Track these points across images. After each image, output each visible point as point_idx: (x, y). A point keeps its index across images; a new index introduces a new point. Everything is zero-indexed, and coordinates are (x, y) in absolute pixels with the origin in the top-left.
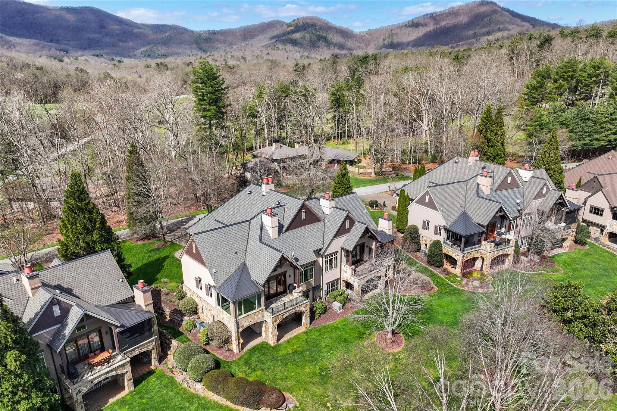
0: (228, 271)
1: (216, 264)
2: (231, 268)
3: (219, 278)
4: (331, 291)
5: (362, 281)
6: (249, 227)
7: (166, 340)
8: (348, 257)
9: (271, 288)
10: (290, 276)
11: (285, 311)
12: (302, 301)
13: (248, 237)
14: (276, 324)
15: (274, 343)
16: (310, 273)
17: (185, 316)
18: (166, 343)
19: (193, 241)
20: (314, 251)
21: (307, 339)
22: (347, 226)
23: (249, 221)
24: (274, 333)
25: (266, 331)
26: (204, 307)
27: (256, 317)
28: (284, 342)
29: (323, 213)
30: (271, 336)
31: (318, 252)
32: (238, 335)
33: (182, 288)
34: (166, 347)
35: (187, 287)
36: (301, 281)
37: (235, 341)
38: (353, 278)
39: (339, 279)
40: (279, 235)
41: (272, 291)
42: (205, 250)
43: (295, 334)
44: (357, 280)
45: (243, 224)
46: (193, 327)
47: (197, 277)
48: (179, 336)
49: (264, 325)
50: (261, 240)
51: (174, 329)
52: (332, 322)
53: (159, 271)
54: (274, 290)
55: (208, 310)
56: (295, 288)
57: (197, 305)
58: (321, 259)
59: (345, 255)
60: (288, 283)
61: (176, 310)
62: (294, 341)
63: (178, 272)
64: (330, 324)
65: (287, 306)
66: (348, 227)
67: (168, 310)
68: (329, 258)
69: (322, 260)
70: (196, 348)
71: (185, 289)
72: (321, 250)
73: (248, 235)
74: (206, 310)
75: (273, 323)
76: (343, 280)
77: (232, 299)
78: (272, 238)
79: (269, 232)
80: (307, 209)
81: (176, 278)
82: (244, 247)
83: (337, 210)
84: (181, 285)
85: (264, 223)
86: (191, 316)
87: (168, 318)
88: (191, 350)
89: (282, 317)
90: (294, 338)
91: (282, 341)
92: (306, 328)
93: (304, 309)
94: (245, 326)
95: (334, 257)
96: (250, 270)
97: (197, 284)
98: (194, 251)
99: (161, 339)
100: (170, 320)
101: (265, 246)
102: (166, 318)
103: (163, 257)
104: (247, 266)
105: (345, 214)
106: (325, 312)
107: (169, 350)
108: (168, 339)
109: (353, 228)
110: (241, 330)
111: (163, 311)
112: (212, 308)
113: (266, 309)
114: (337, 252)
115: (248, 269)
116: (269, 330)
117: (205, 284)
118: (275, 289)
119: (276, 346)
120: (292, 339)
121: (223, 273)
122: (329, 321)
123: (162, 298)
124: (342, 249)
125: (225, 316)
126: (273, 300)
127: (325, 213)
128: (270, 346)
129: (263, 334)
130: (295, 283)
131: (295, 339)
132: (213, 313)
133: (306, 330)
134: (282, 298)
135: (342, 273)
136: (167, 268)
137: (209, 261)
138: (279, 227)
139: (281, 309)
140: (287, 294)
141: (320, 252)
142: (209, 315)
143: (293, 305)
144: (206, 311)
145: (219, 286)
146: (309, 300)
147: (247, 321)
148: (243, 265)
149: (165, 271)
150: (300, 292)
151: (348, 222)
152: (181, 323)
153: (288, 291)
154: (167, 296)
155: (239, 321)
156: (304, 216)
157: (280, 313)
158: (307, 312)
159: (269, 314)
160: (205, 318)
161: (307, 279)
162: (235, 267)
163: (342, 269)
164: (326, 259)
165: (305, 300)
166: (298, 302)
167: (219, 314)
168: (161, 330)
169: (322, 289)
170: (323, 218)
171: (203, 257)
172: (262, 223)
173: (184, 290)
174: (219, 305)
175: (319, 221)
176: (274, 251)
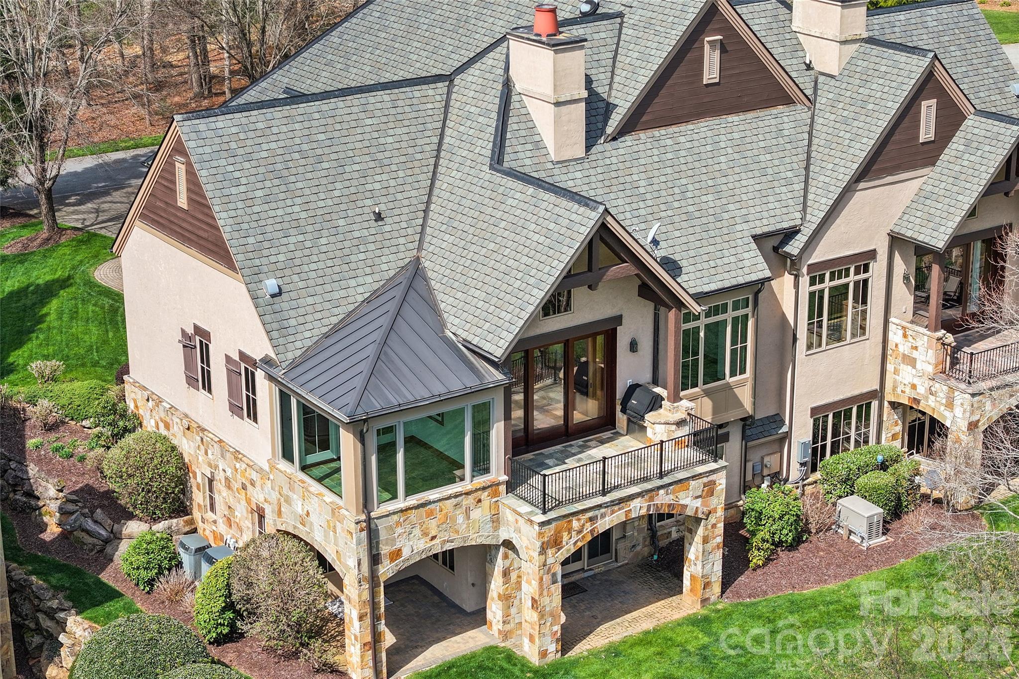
0: (336, 295)
1: (281, 258)
2: (353, 283)
3: (293, 322)
4: (832, 453)
5: (988, 406)
6: (447, 106)
7: (40, 616)
8: (920, 284)
9: (543, 409)
10: (633, 346)
11: (607, 499)
12: (691, 465)
13: (439, 150)
14: (555, 558)
15: (543, 654)
16: (734, 342)
17: (131, 516)
18: (39, 630)
19: (179, 149)
20: (756, 238)
21: (705, 647)
22: (927, 132)
23: (448, 78)
24: (546, 600)
25: (507, 599)
26: (219, 476)
27: (460, 519)
28: (594, 654)
29: (809, 67)
30: (530, 616)
31: (775, 249)
32: (373, 594)
33: (123, 398)
34: (40, 647)
35: (144, 388)
36: (687, 379)
37: (356, 624)
38: (941, 389)
39: (873, 394)
40: (588, 148)
41: (542, 421)
42: (234, 190)
43: (648, 625)
44: (962, 399)
45: (417, 92)
46: (165, 564)
47: (190, 331)
48: (100, 603)
49: (500, 564)
50: (500, 161)
51: (77, 573)
52: (832, 586)
53: (19, 338)
54: (556, 417)
55: (236, 485)
56: (655, 403)
57: (184, 468)
58: (788, 279)
59: (906, 278)
60: (622, 383)
61: (88, 490)
62: (641, 653)
63: (105, 342)
64: (821, 594)
65: (612, 480)
66: (931, 136)
67: (52, 492)
68: (827, 284)
69: (796, 286)
70: (174, 639)
71: (134, 399)
72: (790, 234)
73: (440, 144)
74: (229, 487)
75: (543, 551)
76: (894, 405)
77: (349, 409)
78: (553, 157)
79: (540, 129)
80: (728, 30)
81: (95, 364)
82: (418, 195)
83: (876, 50)
84: (116, 388)
85: (519, 86)
86: (156, 520)
87: (53, 530)
88: (152, 643)
89: (588, 527)
90: (645, 640)
91: (581, 649)
92: (704, 601)
93: (698, 503)
94: (406, 553)
95: (852, 278)
96: (440, 296)
97: (189, 364)
98: (182, 201)
99: (19, 615)
100: (65, 536)
101: (518, 185)
102: (43, 527)
103: (41, 281)
104: (426, 279)
105: (917, 66)
106: (798, 541)
107: (50, 659)
108: (51, 614)
109: (956, 145)
110: (387, 570)
111: (31, 494)
112: (254, 476)
113: (511, 487)
114: (872, 254)
115: (430, 290)
116: (525, 586)
117: (228, 359)
118: (560, 413)
119: (555, 668)
120: (632, 646)
121: (310, 300)
122: (820, 582)
123: (30, 443)
124: (896, 241)
125: (313, 505)
126: (550, 456)
127: (817, 67)
128: (524, 665)
129: (494, 610)
130: (655, 382)
131: (650, 643)
132: (258, 495)
133: (704, 612)
134: (589, 448)
135: (890, 367)
136: (56, 324)
137: (251, 240)
138: (588, 102)
139: (586, 490)
140: (618, 435)
141: (788, 249)
142: (241, 512)
143: (646, 479)
144: (225, 492)
145: (290, 356)
146: (722, 463)
147: (417, 532)
148: (409, 273)
149: (47, 339)
150: (680, 423)
151: (928, 109)
152: (109, 549)
153: (621, 419)
154: (53, 436)
155: (382, 525)
156: (711, 71)
157: (579, 506)
158: (712, 520)
159: (525, 508)
160: (222, 528)
161: (714, 372)
162: (369, 279)
163: (891, 345)
164: (812, 282)
165: (702, 462)
166: (667, 467)
167: (288, 500)
168: (19, 573)
169: (787, 436)
170: (809, 92)
171: (223, 220)
172: (508, 85)
173: (132, 406)
174: (287, 455)
175: (787, 100)
176: (564, 202)
